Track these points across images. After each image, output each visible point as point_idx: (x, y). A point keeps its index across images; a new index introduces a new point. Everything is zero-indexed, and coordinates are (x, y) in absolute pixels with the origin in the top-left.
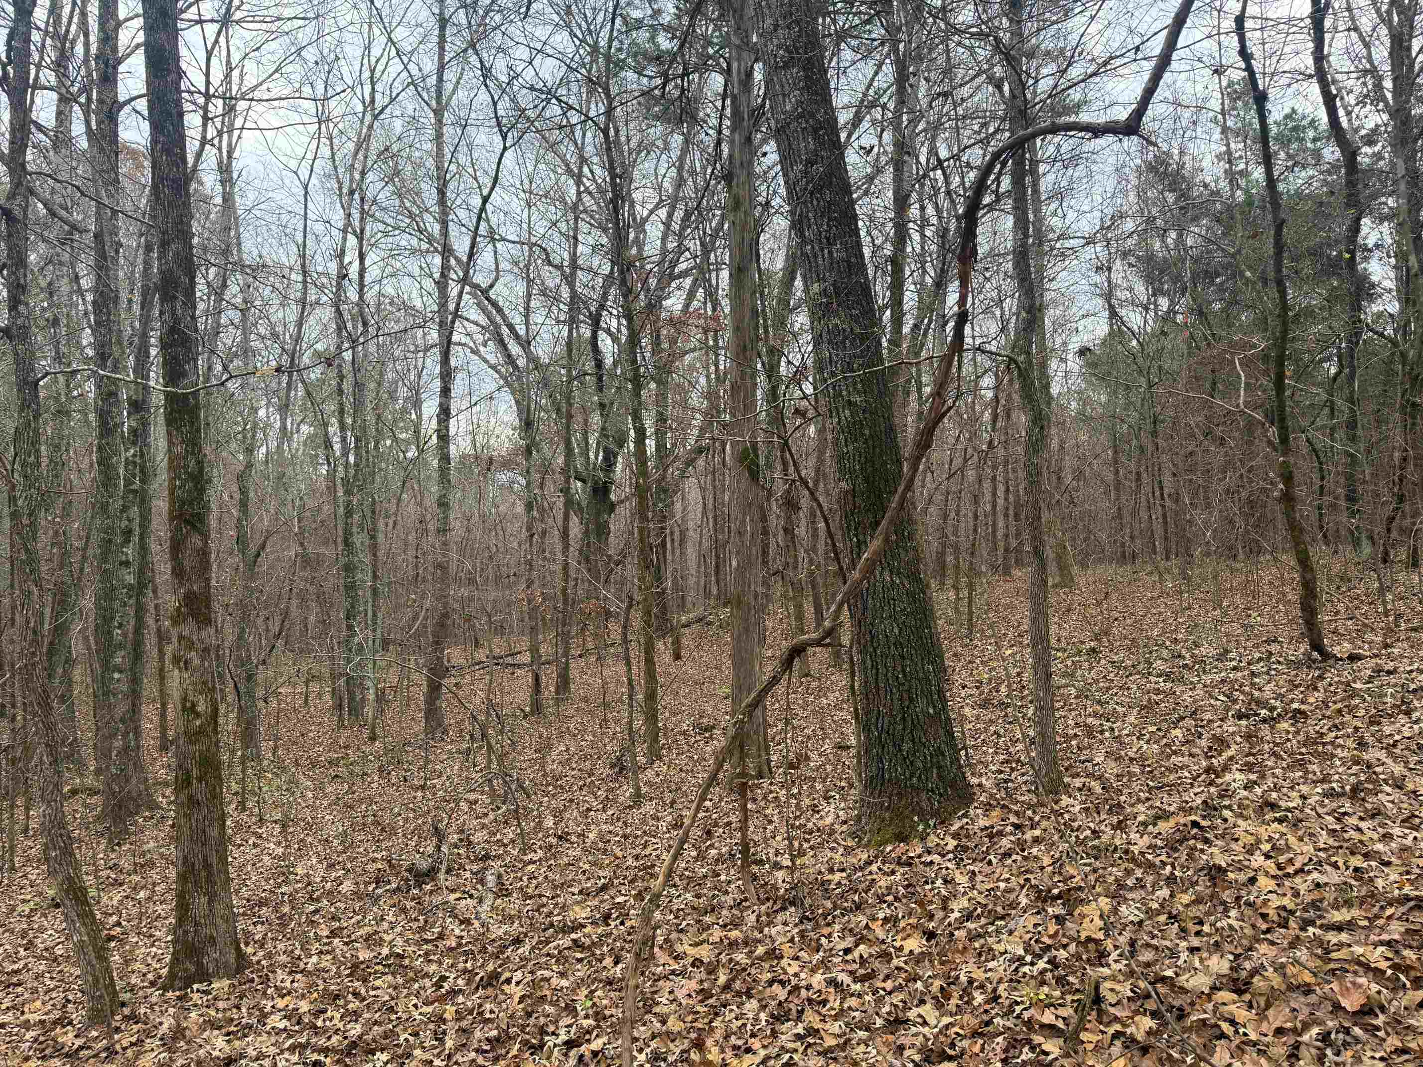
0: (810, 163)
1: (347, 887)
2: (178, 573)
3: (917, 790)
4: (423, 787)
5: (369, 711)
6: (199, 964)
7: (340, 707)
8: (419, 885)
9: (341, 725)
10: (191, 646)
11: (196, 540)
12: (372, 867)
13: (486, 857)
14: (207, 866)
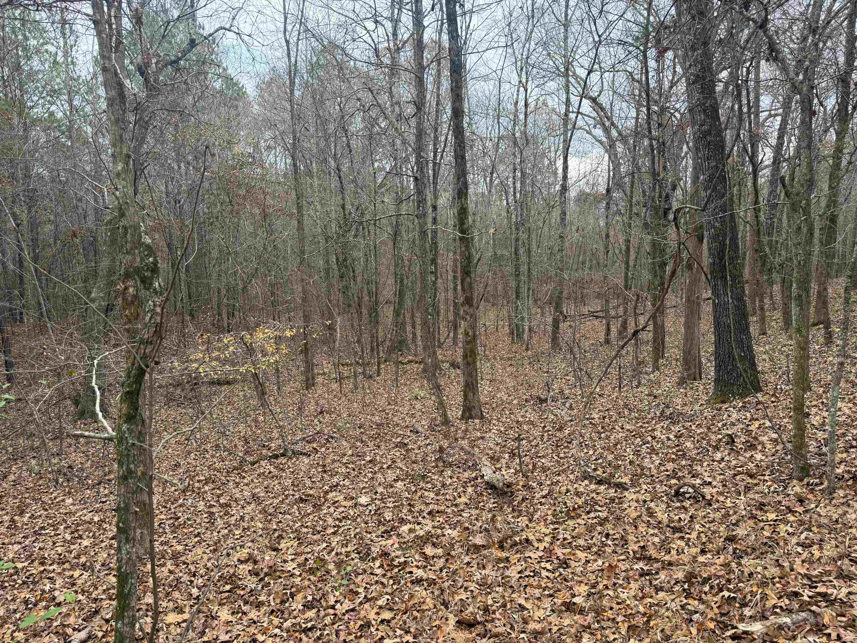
0: (701, 125)
1: (515, 402)
2: (463, 289)
3: (733, 385)
4: (547, 372)
5: (526, 336)
6: (470, 414)
7: (513, 333)
8: (541, 404)
9: (513, 342)
10: (467, 314)
11: (468, 279)
12: (525, 397)
13: (568, 398)
14: (473, 384)
